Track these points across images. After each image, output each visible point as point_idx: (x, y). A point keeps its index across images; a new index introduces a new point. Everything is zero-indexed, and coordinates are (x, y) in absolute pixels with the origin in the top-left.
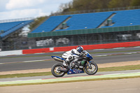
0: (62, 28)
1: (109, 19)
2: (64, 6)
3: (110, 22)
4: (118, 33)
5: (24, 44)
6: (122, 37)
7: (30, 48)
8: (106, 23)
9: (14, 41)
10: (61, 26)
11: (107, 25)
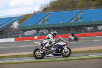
0: (43, 23)
1: (78, 16)
2: (43, 6)
3: (78, 18)
4: (84, 26)
5: (16, 34)
6: (87, 29)
7: (20, 37)
8: (75, 18)
9: (8, 32)
10: (43, 21)
11: (77, 20)
